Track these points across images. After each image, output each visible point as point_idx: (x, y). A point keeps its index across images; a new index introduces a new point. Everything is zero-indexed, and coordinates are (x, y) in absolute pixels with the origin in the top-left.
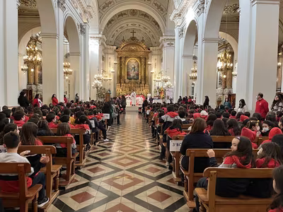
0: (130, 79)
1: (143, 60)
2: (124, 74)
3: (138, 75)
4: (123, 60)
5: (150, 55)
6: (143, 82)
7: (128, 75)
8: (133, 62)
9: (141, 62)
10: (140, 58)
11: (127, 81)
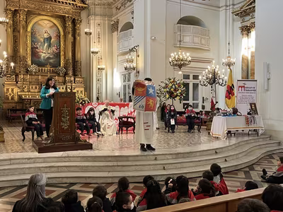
0: (40, 65)
1: (69, 24)
2: (26, 51)
3: (58, 55)
4: (22, 17)
5: (84, 14)
6: (70, 72)
7: (34, 53)
8: (45, 26)
9: (65, 27)
10: (63, 19)
11: (33, 68)
